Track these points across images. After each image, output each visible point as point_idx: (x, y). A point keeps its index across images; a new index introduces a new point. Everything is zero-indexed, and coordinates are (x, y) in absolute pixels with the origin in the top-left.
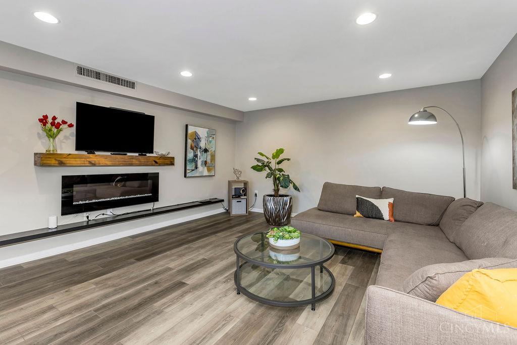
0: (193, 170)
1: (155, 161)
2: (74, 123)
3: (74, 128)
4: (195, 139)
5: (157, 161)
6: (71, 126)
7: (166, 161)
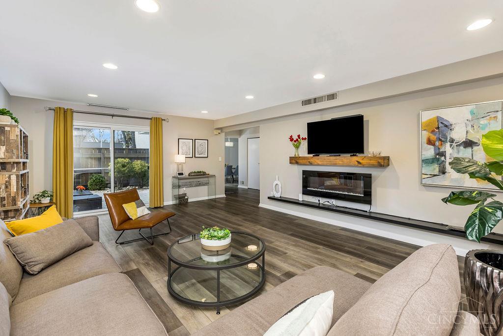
0: (435, 175)
1: (358, 162)
2: (307, 138)
3: (307, 140)
4: (438, 128)
5: (361, 161)
6: (305, 139)
7: (372, 161)
